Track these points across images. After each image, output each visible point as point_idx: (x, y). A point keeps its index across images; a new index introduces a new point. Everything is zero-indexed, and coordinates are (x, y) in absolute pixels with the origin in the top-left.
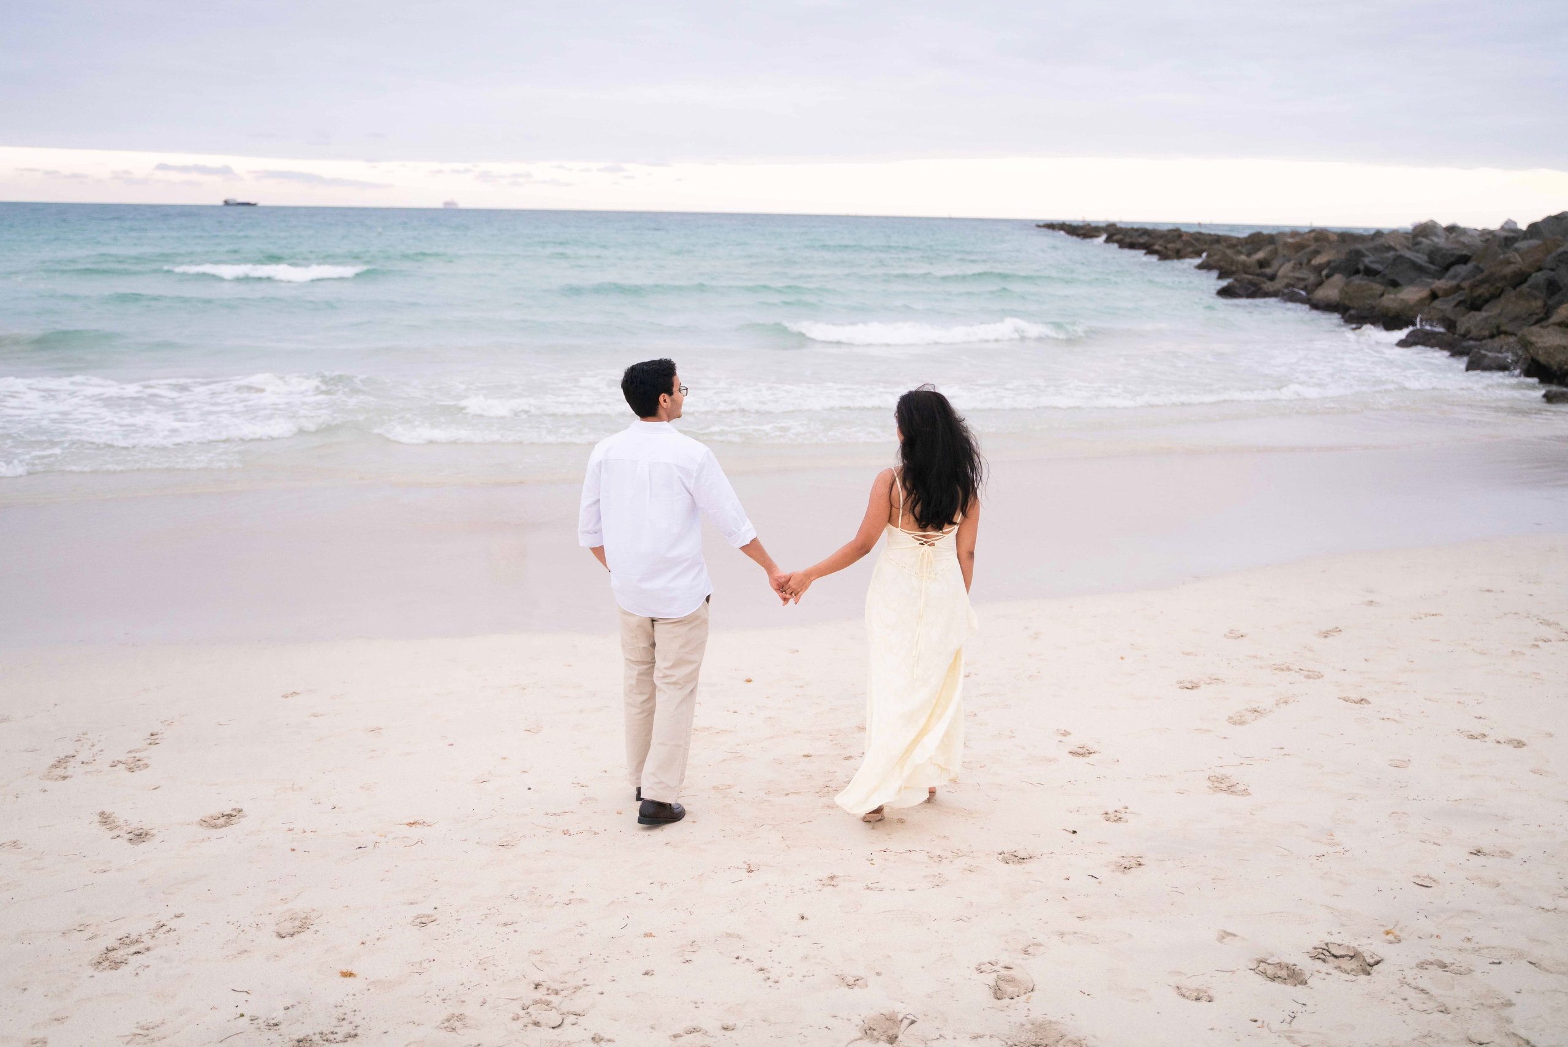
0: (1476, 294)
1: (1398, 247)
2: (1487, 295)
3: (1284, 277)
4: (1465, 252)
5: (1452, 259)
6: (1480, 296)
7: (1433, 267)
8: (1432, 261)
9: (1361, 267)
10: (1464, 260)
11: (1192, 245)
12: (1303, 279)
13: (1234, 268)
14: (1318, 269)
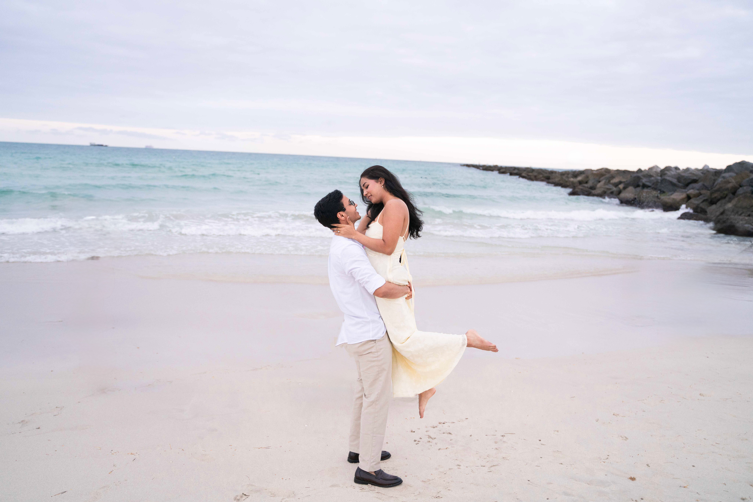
0: (713, 196)
1: (654, 176)
2: (719, 197)
3: (601, 187)
4: (695, 178)
5: (689, 181)
6: (715, 197)
7: (680, 184)
8: (679, 181)
9: (641, 184)
10: (695, 181)
11: (542, 174)
12: (610, 189)
13: (568, 184)
14: (616, 185)
